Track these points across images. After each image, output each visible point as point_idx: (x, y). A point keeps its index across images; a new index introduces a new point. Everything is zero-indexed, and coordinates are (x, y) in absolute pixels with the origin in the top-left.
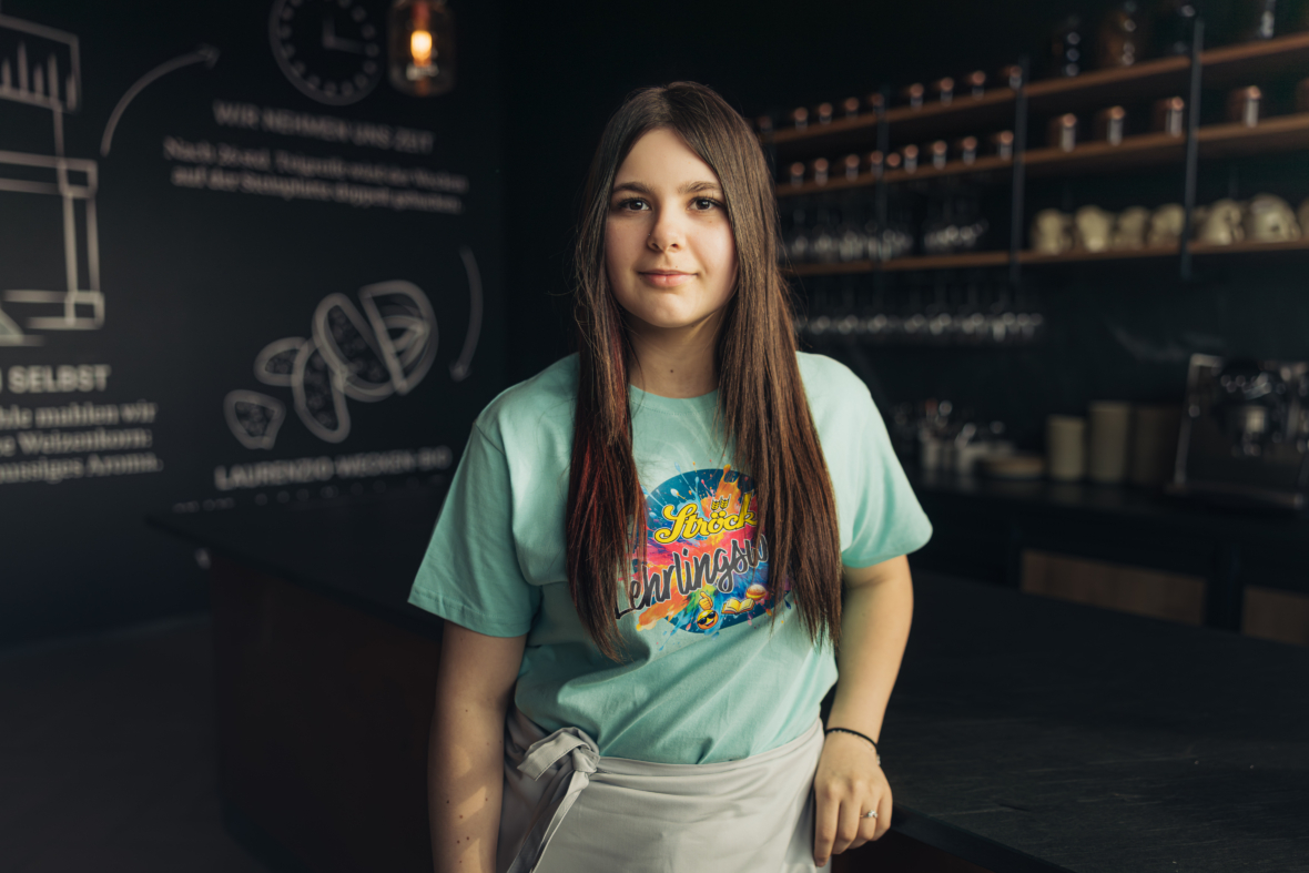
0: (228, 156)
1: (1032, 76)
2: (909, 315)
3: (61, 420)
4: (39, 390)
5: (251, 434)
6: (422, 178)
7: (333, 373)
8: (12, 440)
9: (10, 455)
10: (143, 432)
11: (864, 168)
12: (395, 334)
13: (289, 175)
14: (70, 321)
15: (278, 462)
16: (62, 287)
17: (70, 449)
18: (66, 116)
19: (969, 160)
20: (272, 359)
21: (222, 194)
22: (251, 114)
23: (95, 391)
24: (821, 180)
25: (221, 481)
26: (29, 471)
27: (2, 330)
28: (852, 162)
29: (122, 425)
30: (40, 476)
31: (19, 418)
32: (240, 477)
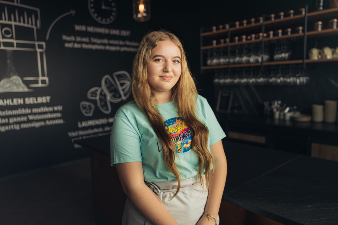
0: (79, 39)
3: (39, 111)
4: (33, 103)
5: (86, 113)
6: (128, 43)
7: (107, 96)
8: (27, 117)
9: (26, 120)
10: (59, 114)
11: (257, 37)
12: (122, 85)
13: (94, 44)
14: (40, 85)
15: (93, 120)
16: (38, 76)
17: (41, 118)
18: (37, 30)
19: (289, 34)
20: (91, 93)
21: (77, 49)
22: (84, 27)
23: (47, 103)
24: (244, 40)
25: (80, 126)
26: (31, 125)
27: (23, 88)
28: (253, 36)
29: (54, 112)
30: (34, 126)
31: (28, 111)
32: (84, 124)
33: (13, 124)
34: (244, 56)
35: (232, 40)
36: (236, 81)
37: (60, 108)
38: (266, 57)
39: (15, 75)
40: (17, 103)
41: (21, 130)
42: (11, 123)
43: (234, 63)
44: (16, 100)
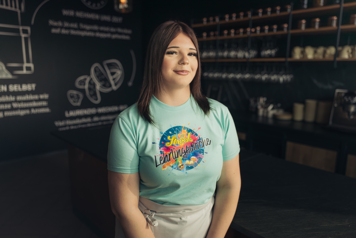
0: (66, 24)
1: (294, 8)
2: (256, 74)
3: (23, 99)
4: (17, 91)
5: (74, 102)
7: (96, 85)
8: (10, 105)
9: (10, 108)
10: (45, 102)
11: (245, 32)
12: (113, 74)
13: (83, 30)
14: (25, 72)
15: (82, 109)
16: (23, 62)
17: (26, 106)
18: (21, 13)
19: (275, 31)
21: (65, 35)
22: (72, 12)
23: (32, 90)
24: (233, 35)
25: (67, 115)
26: (15, 113)
27: (7, 75)
28: (241, 30)
29: (40, 100)
30: (18, 114)
31: (12, 98)
32: (72, 114)
34: (232, 50)
35: (221, 34)
36: (224, 76)
40: (1, 90)
41: (5, 118)
43: (223, 57)
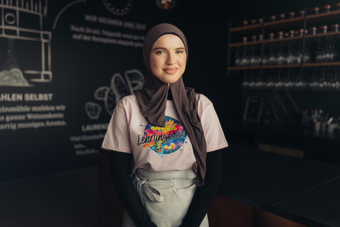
0: (89, 31)
3: (39, 110)
4: (33, 100)
5: (92, 115)
7: (116, 97)
8: (25, 116)
9: (24, 120)
10: (62, 114)
12: (134, 85)
13: (105, 37)
14: (42, 80)
15: (99, 124)
16: (41, 70)
17: (41, 118)
18: (43, 17)
20: (99, 92)
21: (86, 42)
22: (95, 18)
23: (49, 101)
25: (83, 129)
26: (29, 125)
27: (23, 82)
29: (56, 112)
30: (32, 126)
31: (27, 109)
32: (89, 128)
33: (9, 122)
34: (280, 55)
35: (266, 37)
36: (269, 84)
37: (63, 108)
38: (306, 58)
39: (15, 67)
40: (16, 99)
41: (18, 130)
42: (8, 121)
44: (15, 96)
